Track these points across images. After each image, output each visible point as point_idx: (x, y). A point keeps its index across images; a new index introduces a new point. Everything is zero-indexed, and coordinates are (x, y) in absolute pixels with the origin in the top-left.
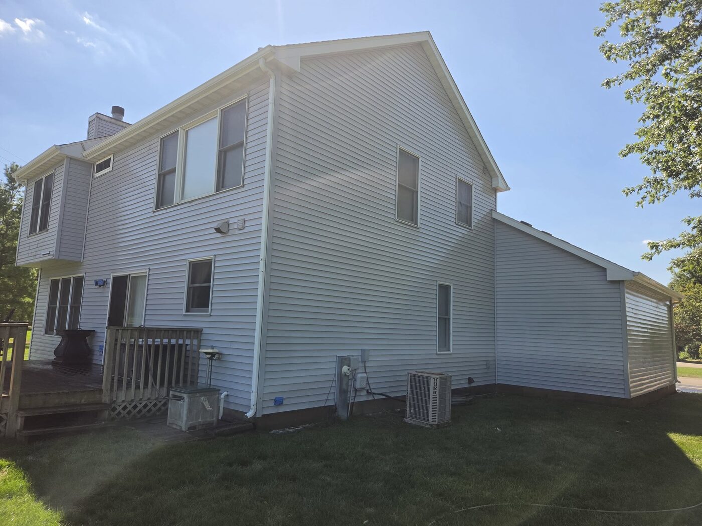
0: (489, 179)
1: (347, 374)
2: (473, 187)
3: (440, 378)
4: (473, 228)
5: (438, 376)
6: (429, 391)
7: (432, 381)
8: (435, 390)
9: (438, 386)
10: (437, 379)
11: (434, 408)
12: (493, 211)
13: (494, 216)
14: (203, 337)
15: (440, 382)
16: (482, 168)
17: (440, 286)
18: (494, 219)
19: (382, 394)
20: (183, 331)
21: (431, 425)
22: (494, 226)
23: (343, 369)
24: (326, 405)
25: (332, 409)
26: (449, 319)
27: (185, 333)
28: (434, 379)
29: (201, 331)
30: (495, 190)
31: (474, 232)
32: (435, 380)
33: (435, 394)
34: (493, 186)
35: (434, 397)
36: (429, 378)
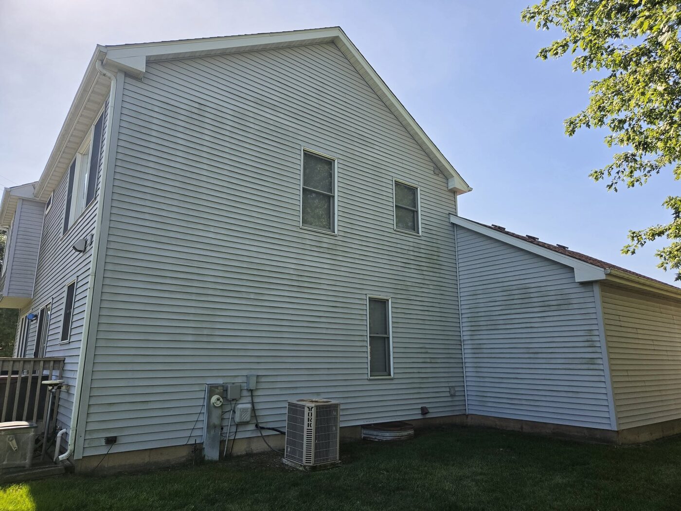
0: (444, 181)
1: (215, 405)
2: (419, 189)
3: (317, 407)
4: (420, 234)
5: (313, 405)
6: (303, 424)
7: (306, 411)
8: (310, 422)
9: (313, 417)
10: (312, 408)
11: (309, 446)
12: (451, 215)
13: (453, 220)
14: (68, 367)
15: (317, 412)
16: (432, 168)
17: (371, 300)
18: (453, 224)
19: (273, 429)
20: (50, 361)
21: (305, 466)
22: (454, 231)
23: (212, 399)
24: (189, 443)
25: (197, 449)
26: (388, 338)
27: (52, 363)
28: (308, 408)
29: (64, 361)
30: (455, 192)
31: (423, 238)
32: (310, 409)
33: (309, 428)
34: (450, 188)
35: (309, 431)
36: (303, 407)
